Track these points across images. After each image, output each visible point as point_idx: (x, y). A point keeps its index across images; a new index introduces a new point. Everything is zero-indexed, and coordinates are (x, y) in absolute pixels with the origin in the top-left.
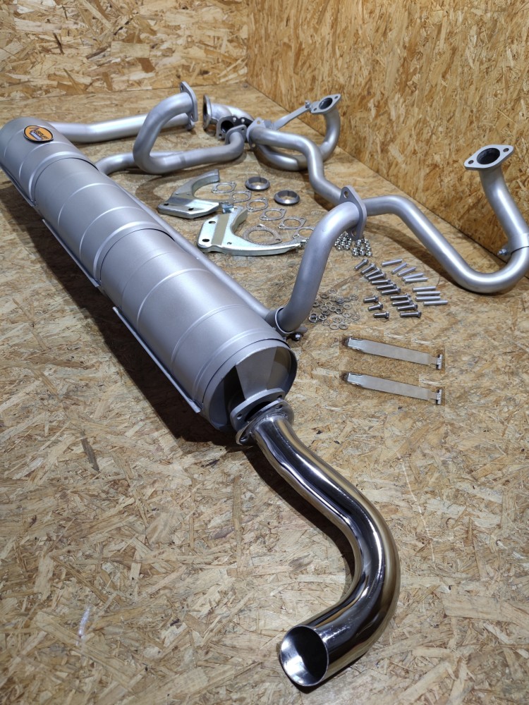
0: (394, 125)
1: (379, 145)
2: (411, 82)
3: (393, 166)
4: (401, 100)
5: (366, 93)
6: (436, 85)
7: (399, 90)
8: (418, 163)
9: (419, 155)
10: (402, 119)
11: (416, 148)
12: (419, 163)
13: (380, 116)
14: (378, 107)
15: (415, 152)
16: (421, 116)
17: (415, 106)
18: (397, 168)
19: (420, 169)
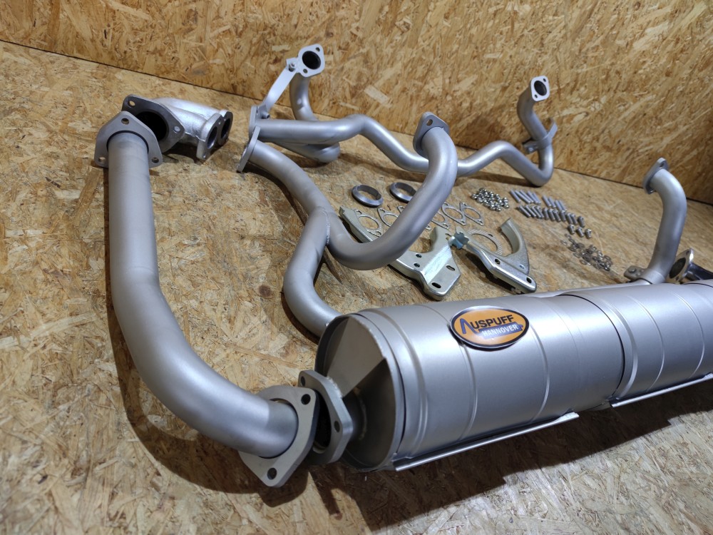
0: (375, 66)
1: (347, 90)
2: (402, 23)
3: (372, 108)
4: (386, 41)
5: (322, 34)
6: (437, 24)
7: (382, 31)
8: (409, 98)
9: (410, 93)
10: (385, 60)
11: (406, 86)
12: (411, 99)
13: (348, 59)
14: (345, 49)
15: (404, 90)
16: (414, 55)
17: (406, 46)
18: (378, 109)
19: (411, 105)
